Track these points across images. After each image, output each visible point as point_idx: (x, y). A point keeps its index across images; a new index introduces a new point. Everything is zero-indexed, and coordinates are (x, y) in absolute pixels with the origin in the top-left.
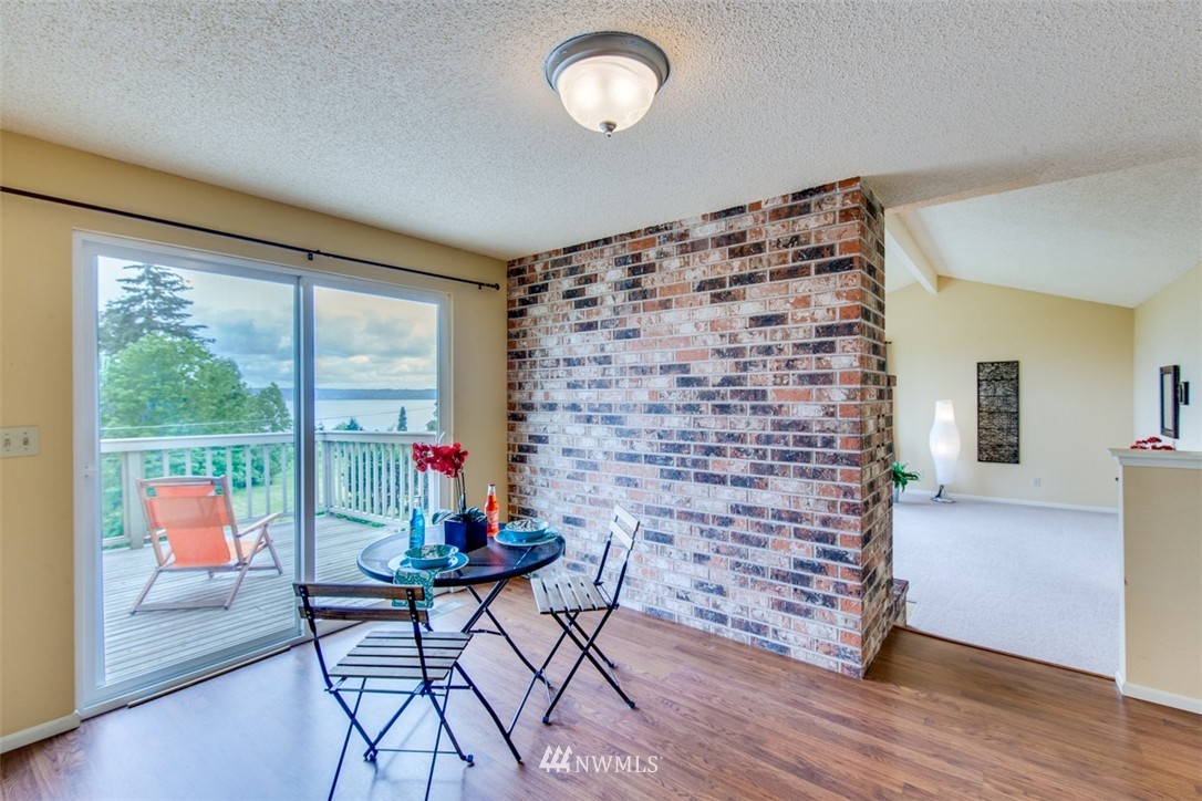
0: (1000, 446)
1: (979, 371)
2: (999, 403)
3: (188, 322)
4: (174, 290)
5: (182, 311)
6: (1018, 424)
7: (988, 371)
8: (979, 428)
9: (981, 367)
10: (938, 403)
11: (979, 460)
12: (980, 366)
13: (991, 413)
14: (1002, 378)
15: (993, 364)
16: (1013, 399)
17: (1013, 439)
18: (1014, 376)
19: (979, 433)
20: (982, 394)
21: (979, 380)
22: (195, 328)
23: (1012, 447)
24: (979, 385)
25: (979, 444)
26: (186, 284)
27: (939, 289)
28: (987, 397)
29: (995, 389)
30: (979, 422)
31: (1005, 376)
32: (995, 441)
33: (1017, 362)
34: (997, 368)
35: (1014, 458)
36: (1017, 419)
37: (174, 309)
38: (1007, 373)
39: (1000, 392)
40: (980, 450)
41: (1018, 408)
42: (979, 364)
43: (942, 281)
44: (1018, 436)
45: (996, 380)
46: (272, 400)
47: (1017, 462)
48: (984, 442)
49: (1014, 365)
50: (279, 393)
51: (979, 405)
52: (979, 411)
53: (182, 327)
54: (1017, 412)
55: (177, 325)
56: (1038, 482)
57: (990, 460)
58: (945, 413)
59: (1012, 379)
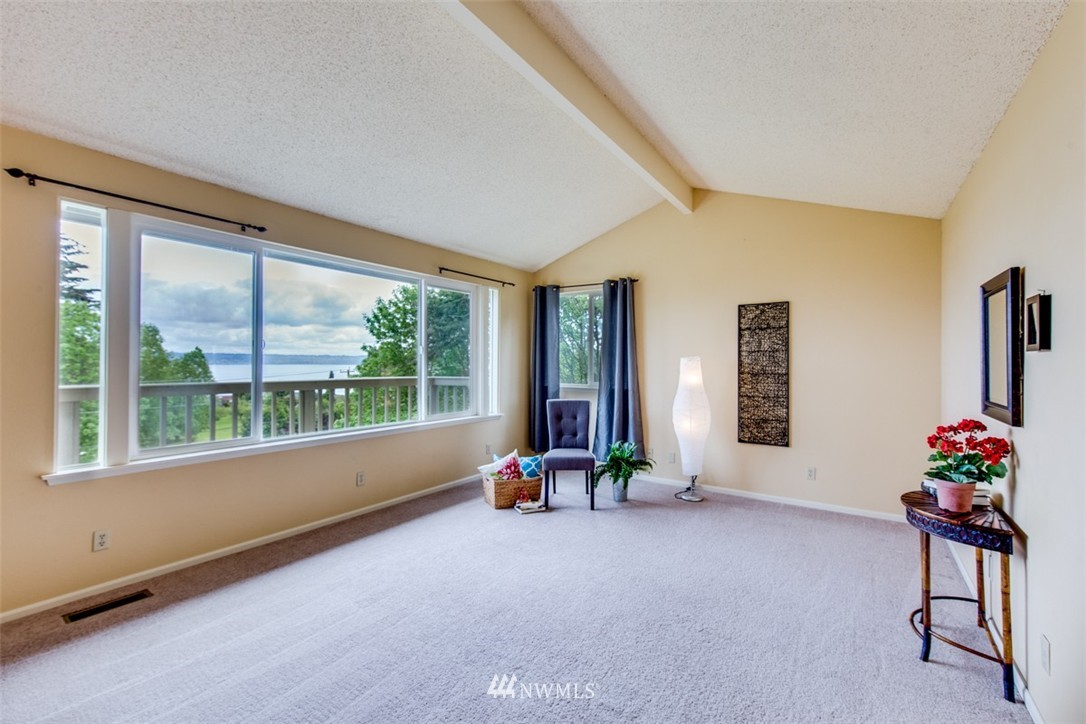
0: (765, 421)
1: (740, 316)
2: (764, 361)
3: (80, 286)
4: (69, 254)
5: (74, 274)
6: (788, 390)
7: (751, 316)
8: (740, 396)
9: (744, 312)
10: (683, 361)
11: (740, 441)
12: (742, 309)
13: (754, 375)
14: (769, 327)
15: (757, 306)
16: (781, 355)
17: (782, 412)
18: (783, 323)
19: (740, 403)
20: (744, 348)
21: (740, 329)
22: (90, 291)
23: (780, 422)
24: (740, 336)
25: (740, 418)
26: (82, 249)
27: (694, 206)
28: (750, 352)
29: (760, 343)
30: (739, 388)
31: (773, 323)
32: (760, 413)
33: (788, 303)
34: (763, 312)
35: (783, 439)
36: (787, 383)
37: (67, 272)
38: (774, 318)
39: (766, 345)
40: (742, 426)
41: (788, 368)
42: (739, 306)
43: (698, 195)
44: (787, 408)
45: (761, 329)
46: (195, 363)
47: (787, 445)
48: (746, 415)
49: (783, 307)
50: (203, 357)
51: (740, 364)
52: (740, 373)
53: (77, 291)
54: (787, 374)
55: (71, 288)
56: (812, 473)
57: (753, 441)
58: (691, 375)
59: (780, 328)
